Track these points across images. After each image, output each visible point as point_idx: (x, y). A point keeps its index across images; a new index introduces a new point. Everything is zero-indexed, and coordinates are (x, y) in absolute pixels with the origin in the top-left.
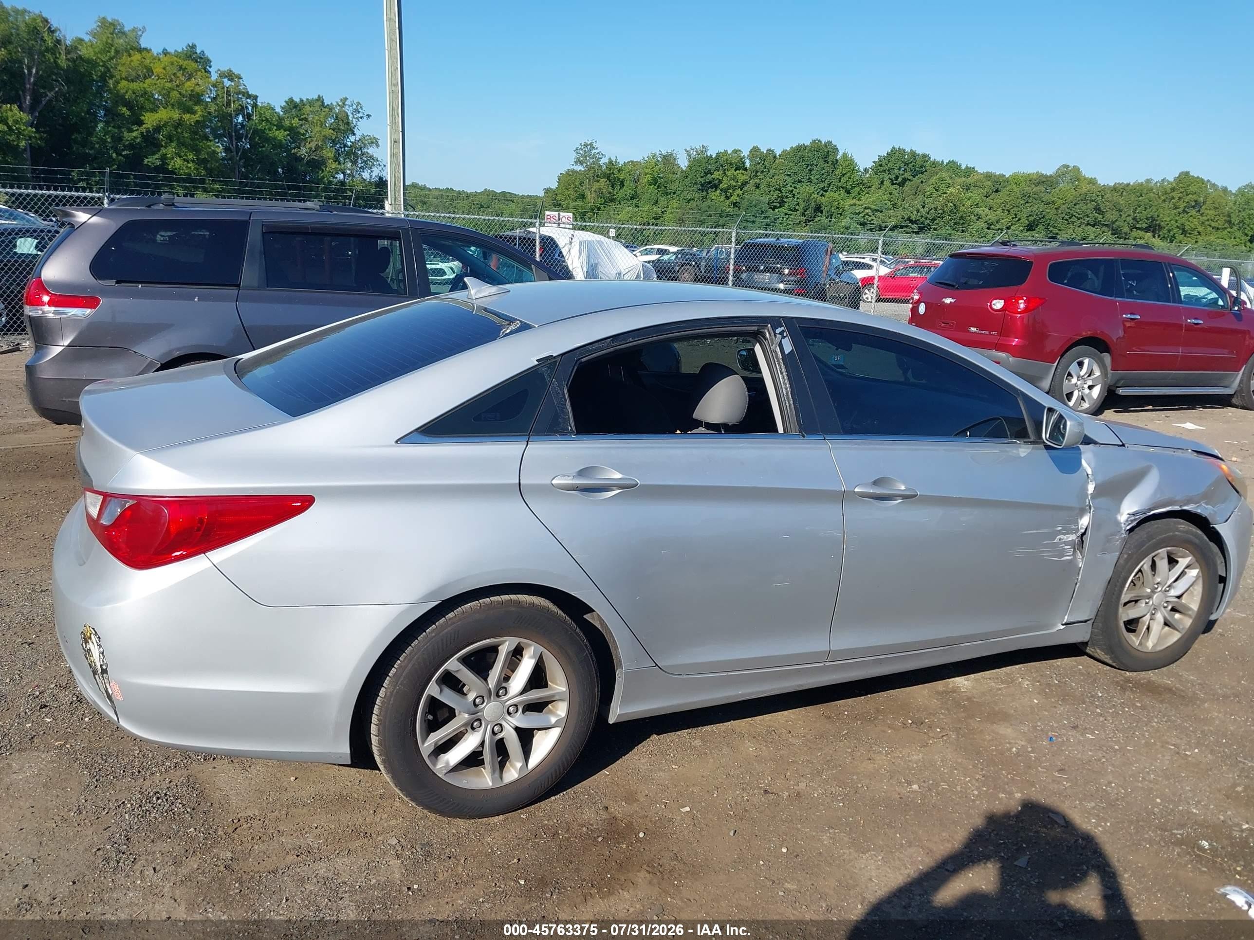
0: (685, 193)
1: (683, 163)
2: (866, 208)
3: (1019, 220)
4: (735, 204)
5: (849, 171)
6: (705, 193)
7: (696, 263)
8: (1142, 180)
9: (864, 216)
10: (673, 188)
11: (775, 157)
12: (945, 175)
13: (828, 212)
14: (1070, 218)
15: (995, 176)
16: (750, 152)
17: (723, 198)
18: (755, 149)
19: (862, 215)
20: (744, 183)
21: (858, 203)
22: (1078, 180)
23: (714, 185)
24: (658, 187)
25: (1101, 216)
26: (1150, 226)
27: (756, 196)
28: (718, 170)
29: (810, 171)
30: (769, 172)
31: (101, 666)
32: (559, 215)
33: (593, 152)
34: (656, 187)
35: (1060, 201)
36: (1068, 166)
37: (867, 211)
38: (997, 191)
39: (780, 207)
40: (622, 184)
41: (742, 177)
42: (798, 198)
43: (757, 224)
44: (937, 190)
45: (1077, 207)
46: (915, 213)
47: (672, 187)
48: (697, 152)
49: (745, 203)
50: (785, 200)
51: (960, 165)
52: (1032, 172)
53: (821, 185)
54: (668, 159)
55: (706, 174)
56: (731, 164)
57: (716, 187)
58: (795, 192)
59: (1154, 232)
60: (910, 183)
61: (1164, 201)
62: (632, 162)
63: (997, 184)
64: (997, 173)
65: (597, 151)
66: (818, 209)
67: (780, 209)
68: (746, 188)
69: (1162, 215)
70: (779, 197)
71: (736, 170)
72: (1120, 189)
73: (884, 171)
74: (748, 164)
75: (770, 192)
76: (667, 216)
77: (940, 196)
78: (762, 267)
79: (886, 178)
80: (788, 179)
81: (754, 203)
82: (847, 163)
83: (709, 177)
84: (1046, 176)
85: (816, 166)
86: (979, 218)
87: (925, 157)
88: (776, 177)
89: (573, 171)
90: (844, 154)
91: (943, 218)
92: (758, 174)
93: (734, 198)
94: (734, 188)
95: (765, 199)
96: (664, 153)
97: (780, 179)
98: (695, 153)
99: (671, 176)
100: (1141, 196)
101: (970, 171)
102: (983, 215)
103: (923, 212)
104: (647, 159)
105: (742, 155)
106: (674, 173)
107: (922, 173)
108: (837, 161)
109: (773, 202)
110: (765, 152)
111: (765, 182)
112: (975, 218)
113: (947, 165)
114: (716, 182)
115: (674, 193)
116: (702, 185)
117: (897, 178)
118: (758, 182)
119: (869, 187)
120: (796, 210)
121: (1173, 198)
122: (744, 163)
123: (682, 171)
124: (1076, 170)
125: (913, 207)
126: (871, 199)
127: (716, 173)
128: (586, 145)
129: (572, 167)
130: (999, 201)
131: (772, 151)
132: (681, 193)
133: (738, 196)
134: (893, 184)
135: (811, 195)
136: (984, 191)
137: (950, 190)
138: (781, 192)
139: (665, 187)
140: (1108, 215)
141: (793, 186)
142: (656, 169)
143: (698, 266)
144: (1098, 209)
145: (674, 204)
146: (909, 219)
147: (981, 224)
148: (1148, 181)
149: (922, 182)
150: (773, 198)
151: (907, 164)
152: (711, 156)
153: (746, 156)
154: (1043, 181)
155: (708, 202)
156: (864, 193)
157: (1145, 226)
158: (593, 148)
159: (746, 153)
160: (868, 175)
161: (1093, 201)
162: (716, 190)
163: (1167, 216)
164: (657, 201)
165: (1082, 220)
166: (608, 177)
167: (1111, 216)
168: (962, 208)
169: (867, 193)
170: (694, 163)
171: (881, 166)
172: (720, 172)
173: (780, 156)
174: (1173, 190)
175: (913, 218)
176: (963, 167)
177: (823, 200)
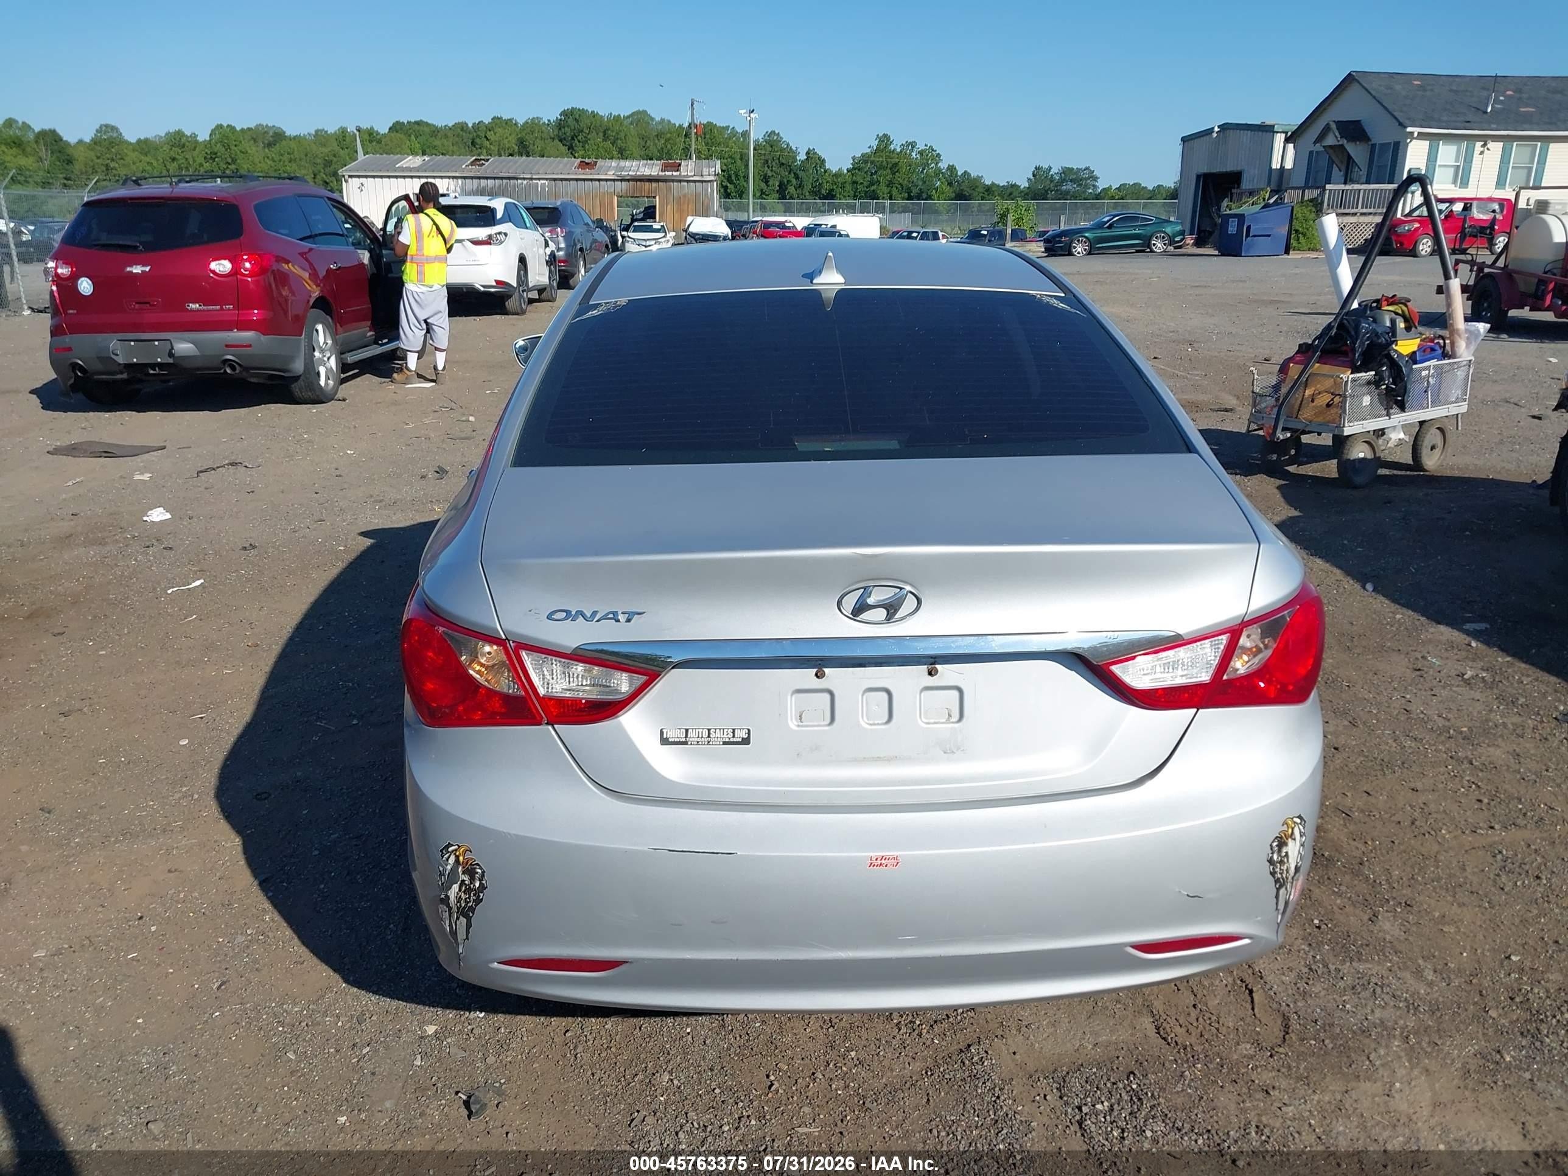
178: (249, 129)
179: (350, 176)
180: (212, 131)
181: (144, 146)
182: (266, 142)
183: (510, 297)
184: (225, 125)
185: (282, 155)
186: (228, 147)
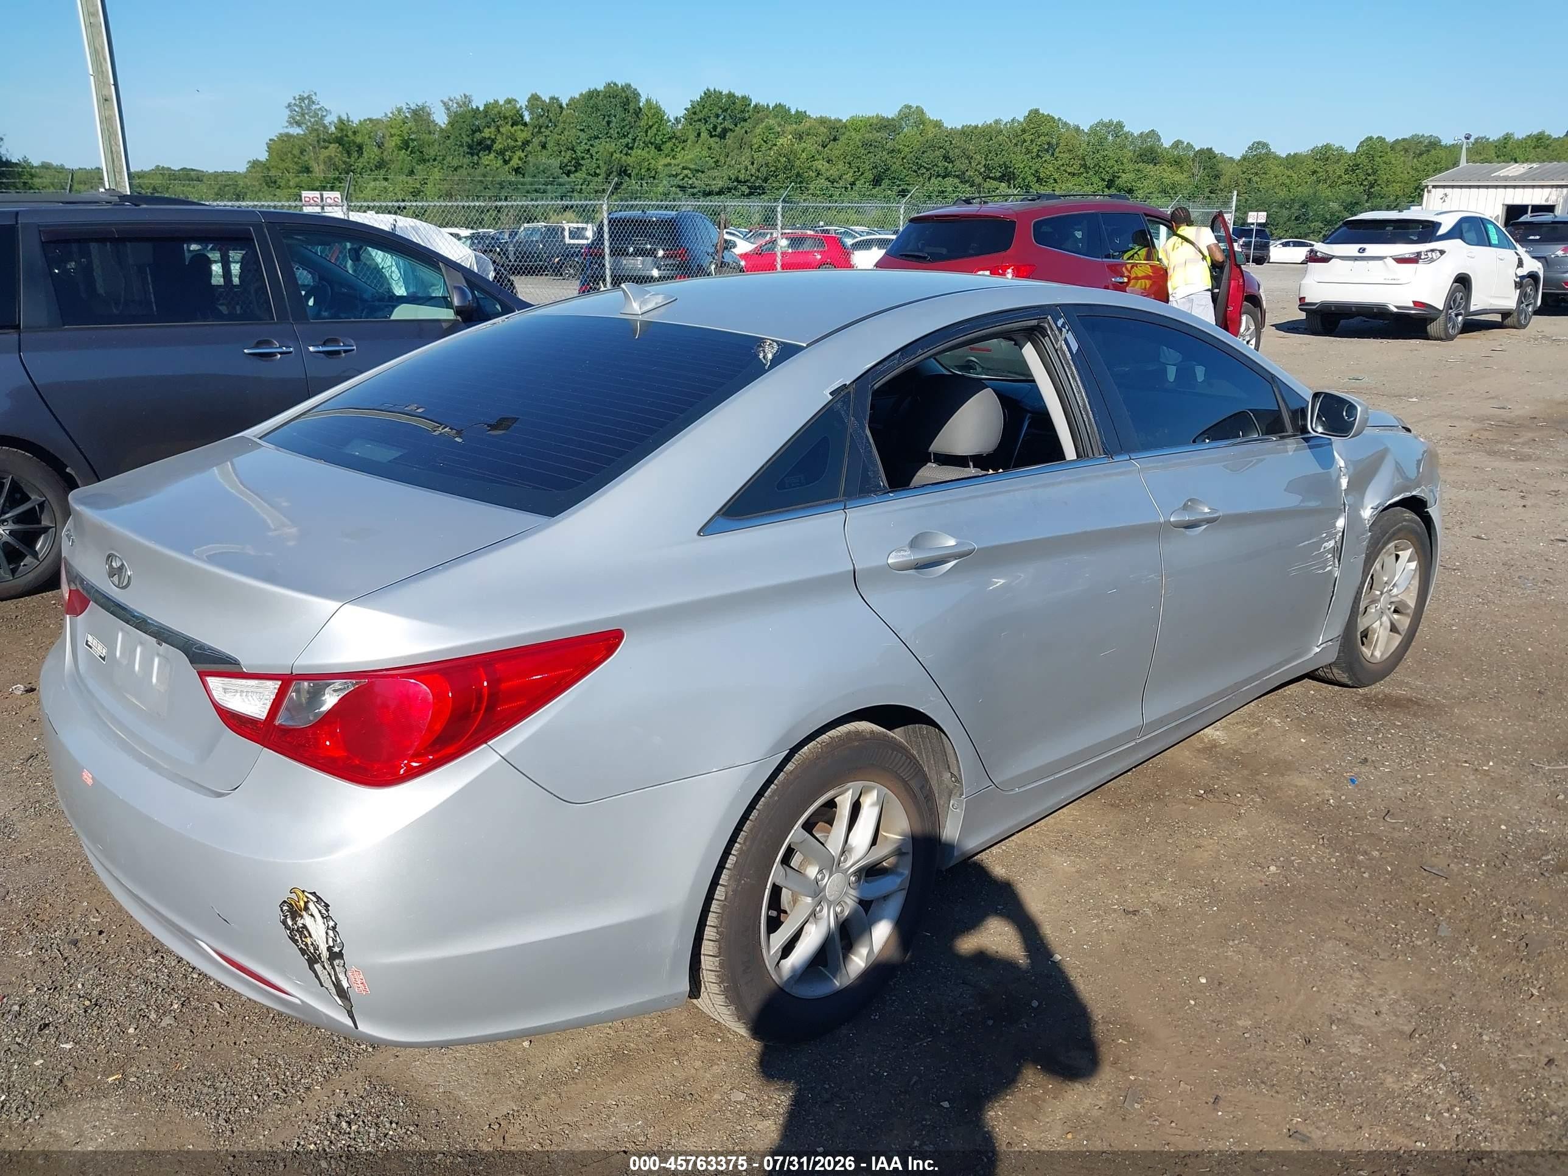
0: (449, 159)
1: (441, 119)
2: (684, 168)
3: (862, 174)
4: (517, 170)
5: (657, 122)
6: (476, 158)
7: (502, 250)
8: (990, 121)
9: (683, 179)
10: (433, 153)
11: (561, 107)
12: (771, 122)
13: (637, 175)
14: (919, 169)
15: (830, 121)
16: (529, 101)
17: (500, 162)
18: (534, 99)
19: (681, 177)
20: (526, 143)
21: (673, 161)
22: (923, 123)
23: (485, 146)
24: (411, 152)
25: (951, 165)
26: (1004, 175)
27: (543, 159)
28: (489, 127)
29: (609, 123)
30: (556, 126)
31: (329, 949)
32: (322, 196)
33: (314, 107)
34: (408, 153)
35: (907, 149)
36: (910, 107)
37: (686, 172)
38: (835, 140)
39: (576, 171)
40: (360, 148)
41: (522, 135)
42: (597, 160)
43: (550, 195)
44: (765, 142)
45: (925, 155)
46: (743, 171)
47: (431, 152)
48: (457, 103)
49: (531, 169)
50: (582, 162)
51: (789, 109)
52: (871, 115)
53: (624, 141)
54: (420, 115)
55: (474, 132)
56: (505, 118)
57: (489, 148)
58: (593, 151)
59: (1009, 181)
60: (733, 134)
61: (1016, 145)
62: (370, 120)
63: (834, 131)
64: (833, 118)
65: (318, 107)
66: (623, 172)
67: (577, 174)
68: (528, 148)
69: (1014, 162)
70: (573, 158)
71: (512, 126)
72: (968, 133)
73: (700, 120)
74: (527, 118)
75: (560, 152)
76: (429, 188)
77: (770, 149)
78: (631, 250)
79: (703, 129)
80: (582, 135)
81: (541, 168)
82: (653, 111)
83: (478, 136)
84: (888, 120)
85: (615, 116)
86: (818, 174)
87: (746, 101)
88: (566, 133)
89: (288, 135)
90: (647, 100)
91: (777, 176)
92: (543, 130)
93: (515, 162)
94: (513, 149)
95: (555, 163)
96: (413, 106)
97: (571, 134)
98: (455, 105)
99: (426, 137)
100: (991, 139)
101: (801, 116)
102: (823, 171)
103: (753, 170)
104: (391, 115)
105: (518, 106)
106: (430, 133)
107: (745, 120)
108: (640, 109)
109: (566, 165)
110: (548, 101)
111: (553, 141)
112: (814, 175)
113: (773, 110)
114: (489, 142)
115: (435, 160)
116: (470, 147)
117: (715, 128)
118: (544, 140)
119: (684, 141)
120: (596, 175)
121: (1025, 141)
122: (522, 117)
123: (442, 130)
124: (920, 111)
125: (741, 164)
126: (689, 155)
127: (487, 130)
128: (302, 99)
129: (286, 130)
130: (837, 153)
131: (557, 99)
132: (444, 159)
133: (520, 159)
134: (711, 136)
135: (612, 155)
136: (819, 139)
137: (781, 141)
138: (575, 152)
139: (421, 152)
140: (957, 163)
141: (589, 143)
142: (405, 128)
143: (504, 254)
144: (946, 158)
145: (437, 175)
146: (737, 180)
147: (822, 182)
148: (997, 122)
149: (746, 132)
150: (565, 161)
151: (725, 110)
152: (478, 108)
153: (524, 107)
154: (885, 125)
155: (481, 170)
156: (679, 149)
157: (998, 174)
158: (313, 102)
159: (522, 102)
160: (680, 127)
161: (941, 148)
162: (490, 152)
163: (1019, 161)
164: (413, 171)
165: (932, 171)
166: (339, 141)
167: (961, 165)
168: (798, 163)
169: (683, 149)
170: (456, 120)
171: (698, 114)
172: (493, 129)
173: (567, 105)
174: (1024, 131)
175: (742, 177)
176: (793, 112)
177: (630, 160)
178: (1404, 140)
179: (1434, 187)
180: (1361, 143)
181: (1293, 161)
182: (1418, 152)
183: (1433, 320)
184: (1375, 137)
185: (1427, 165)
186: (1372, 159)
